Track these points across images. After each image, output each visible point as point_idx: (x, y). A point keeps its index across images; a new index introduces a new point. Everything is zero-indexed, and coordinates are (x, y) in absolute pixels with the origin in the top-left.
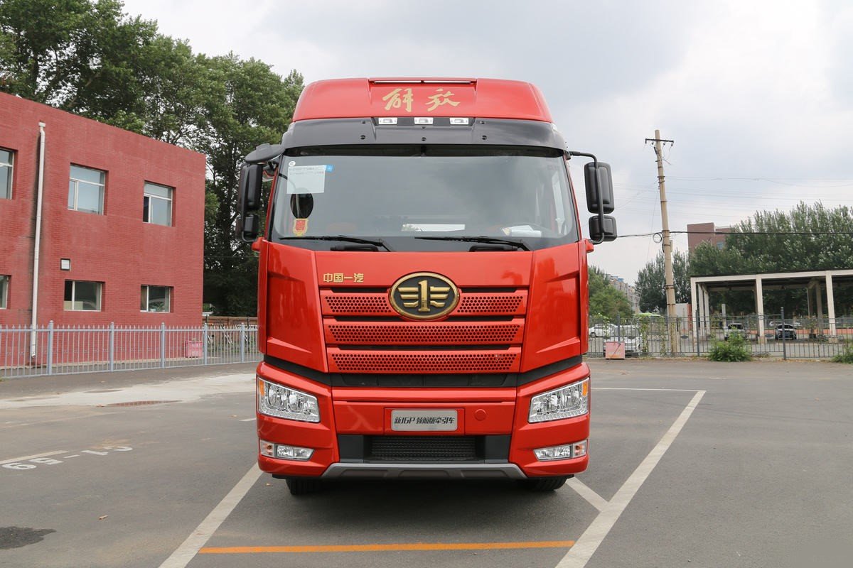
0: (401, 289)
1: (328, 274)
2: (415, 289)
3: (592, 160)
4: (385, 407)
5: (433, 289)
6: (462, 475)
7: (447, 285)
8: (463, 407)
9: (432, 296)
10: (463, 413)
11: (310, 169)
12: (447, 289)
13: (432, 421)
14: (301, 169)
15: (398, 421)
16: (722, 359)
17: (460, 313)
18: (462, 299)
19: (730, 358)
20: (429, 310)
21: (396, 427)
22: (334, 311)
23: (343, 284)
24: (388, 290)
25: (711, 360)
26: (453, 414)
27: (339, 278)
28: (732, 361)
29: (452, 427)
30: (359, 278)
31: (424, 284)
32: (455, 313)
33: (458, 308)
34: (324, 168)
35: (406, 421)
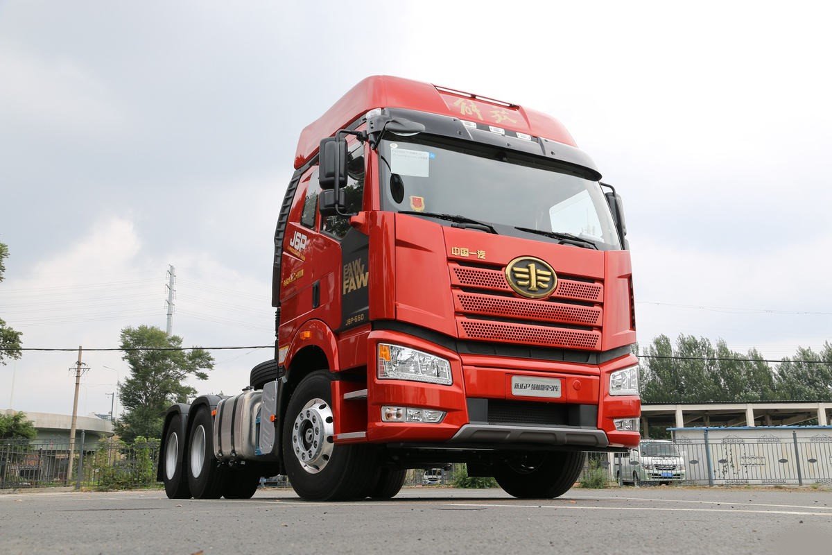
0: (516, 269)
1: (456, 248)
2: (526, 270)
3: (610, 191)
4: (507, 373)
5: (539, 272)
6: (566, 439)
7: (549, 270)
8: (565, 378)
9: (540, 278)
10: (564, 382)
11: (414, 153)
12: (549, 273)
13: (542, 388)
14: (404, 152)
15: (517, 386)
16: (470, 486)
17: (559, 295)
18: (559, 284)
19: (479, 485)
20: (537, 289)
21: (516, 392)
22: (461, 282)
23: (468, 258)
24: (504, 269)
25: (457, 487)
26: (557, 383)
27: (465, 253)
28: (480, 488)
29: (557, 394)
30: (482, 256)
31: (533, 266)
32: (555, 295)
33: (557, 291)
34: (427, 154)
35: (523, 387)
